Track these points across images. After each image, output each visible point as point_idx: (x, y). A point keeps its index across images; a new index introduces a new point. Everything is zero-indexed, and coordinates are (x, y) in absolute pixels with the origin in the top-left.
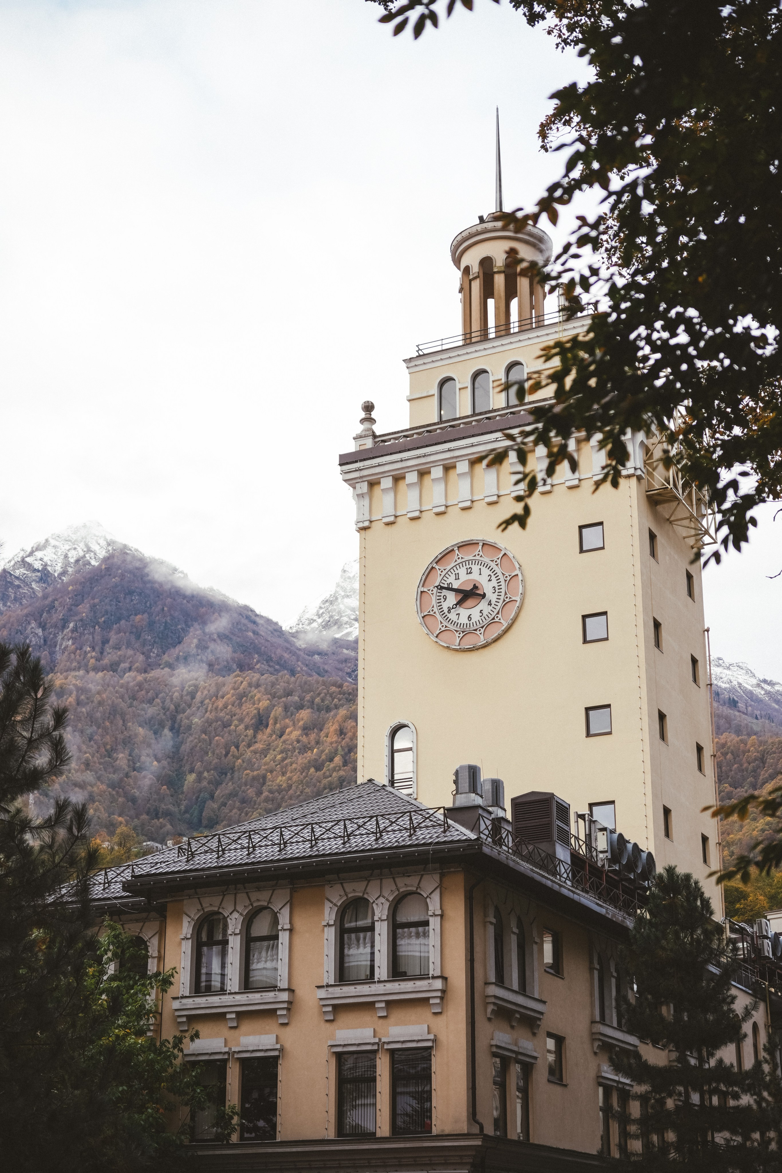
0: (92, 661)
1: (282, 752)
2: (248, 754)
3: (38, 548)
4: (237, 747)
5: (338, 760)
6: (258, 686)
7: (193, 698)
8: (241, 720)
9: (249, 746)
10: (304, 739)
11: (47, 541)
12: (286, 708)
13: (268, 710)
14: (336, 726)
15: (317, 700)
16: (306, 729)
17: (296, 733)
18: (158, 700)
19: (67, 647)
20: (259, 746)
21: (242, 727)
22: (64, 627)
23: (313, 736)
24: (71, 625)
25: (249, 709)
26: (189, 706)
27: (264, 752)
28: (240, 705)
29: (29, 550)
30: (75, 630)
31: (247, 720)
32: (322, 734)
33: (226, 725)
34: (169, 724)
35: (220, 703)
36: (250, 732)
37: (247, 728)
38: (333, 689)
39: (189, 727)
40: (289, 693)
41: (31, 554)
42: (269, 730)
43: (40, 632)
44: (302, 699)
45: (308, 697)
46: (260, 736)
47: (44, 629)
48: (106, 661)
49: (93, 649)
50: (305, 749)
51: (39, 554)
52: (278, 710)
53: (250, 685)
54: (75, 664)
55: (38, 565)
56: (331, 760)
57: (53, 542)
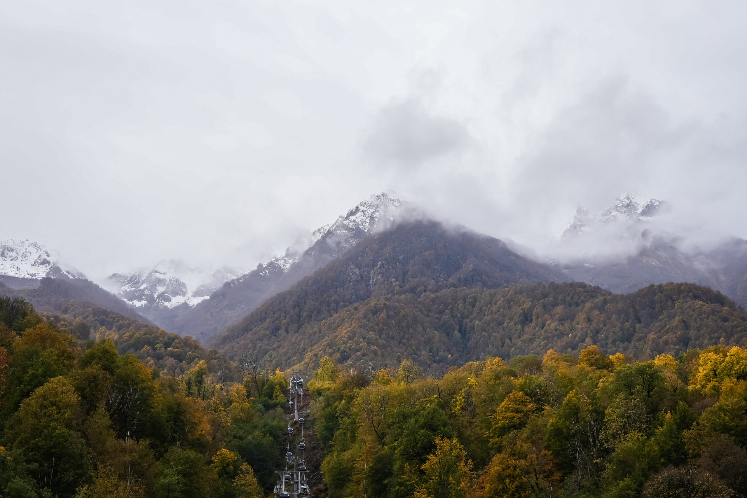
0: (397, 288)
1: (544, 339)
2: (519, 343)
3: (353, 213)
4: (510, 339)
5: (588, 340)
6: (521, 292)
7: (474, 306)
8: (511, 319)
9: (519, 337)
10: (561, 328)
11: (357, 208)
12: (544, 307)
13: (531, 309)
14: (584, 316)
15: (568, 298)
16: (561, 320)
17: (554, 325)
18: (447, 311)
19: (377, 279)
20: (527, 337)
21: (512, 324)
22: (374, 265)
23: (567, 325)
24: (379, 264)
25: (517, 310)
26: (471, 313)
27: (531, 341)
28: (509, 308)
29: (345, 216)
30: (382, 267)
31: (516, 318)
32: (574, 323)
33: (500, 324)
34: (457, 327)
35: (494, 308)
36: (519, 327)
37: (516, 324)
38: (580, 289)
39: (473, 328)
40: (545, 296)
41: (347, 218)
42: (533, 324)
43: (357, 271)
44: (556, 299)
45: (560, 297)
46: (526, 329)
47: (360, 269)
48: (407, 287)
49: (397, 279)
50: (562, 335)
51: (352, 218)
52: (539, 309)
53: (516, 293)
54: (384, 291)
55: (352, 225)
56: (583, 341)
57: (361, 208)
